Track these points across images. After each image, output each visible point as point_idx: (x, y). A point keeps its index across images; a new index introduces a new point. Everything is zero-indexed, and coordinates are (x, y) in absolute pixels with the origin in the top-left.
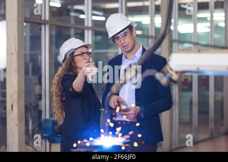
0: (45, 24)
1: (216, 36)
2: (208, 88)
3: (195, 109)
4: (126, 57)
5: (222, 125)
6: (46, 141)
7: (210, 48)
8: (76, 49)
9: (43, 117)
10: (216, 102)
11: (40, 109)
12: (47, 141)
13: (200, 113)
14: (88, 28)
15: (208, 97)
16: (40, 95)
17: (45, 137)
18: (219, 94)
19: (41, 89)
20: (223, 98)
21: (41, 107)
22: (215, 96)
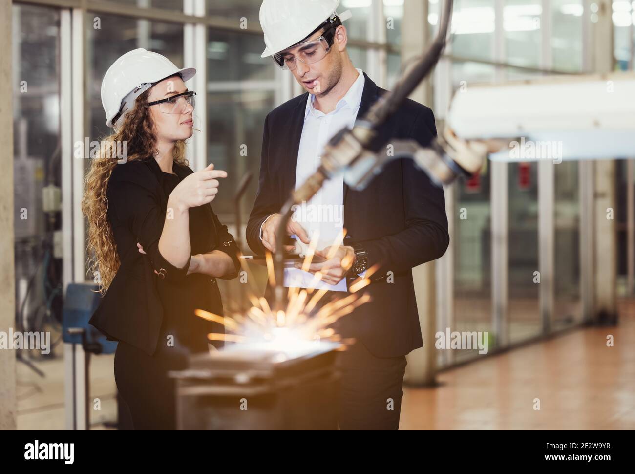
0: (71, 10)
1: (558, 43)
2: (533, 193)
3: (500, 254)
4: (317, 106)
5: (576, 298)
6: (74, 350)
7: (540, 77)
8: (154, 84)
9: (67, 280)
10: (558, 233)
11: (57, 254)
12: (79, 348)
13: (514, 263)
14: (195, 21)
15: (535, 217)
16: (58, 215)
17: (74, 335)
18: (568, 210)
19: (60, 199)
20: (577, 220)
21: (61, 250)
22: (556, 215)
